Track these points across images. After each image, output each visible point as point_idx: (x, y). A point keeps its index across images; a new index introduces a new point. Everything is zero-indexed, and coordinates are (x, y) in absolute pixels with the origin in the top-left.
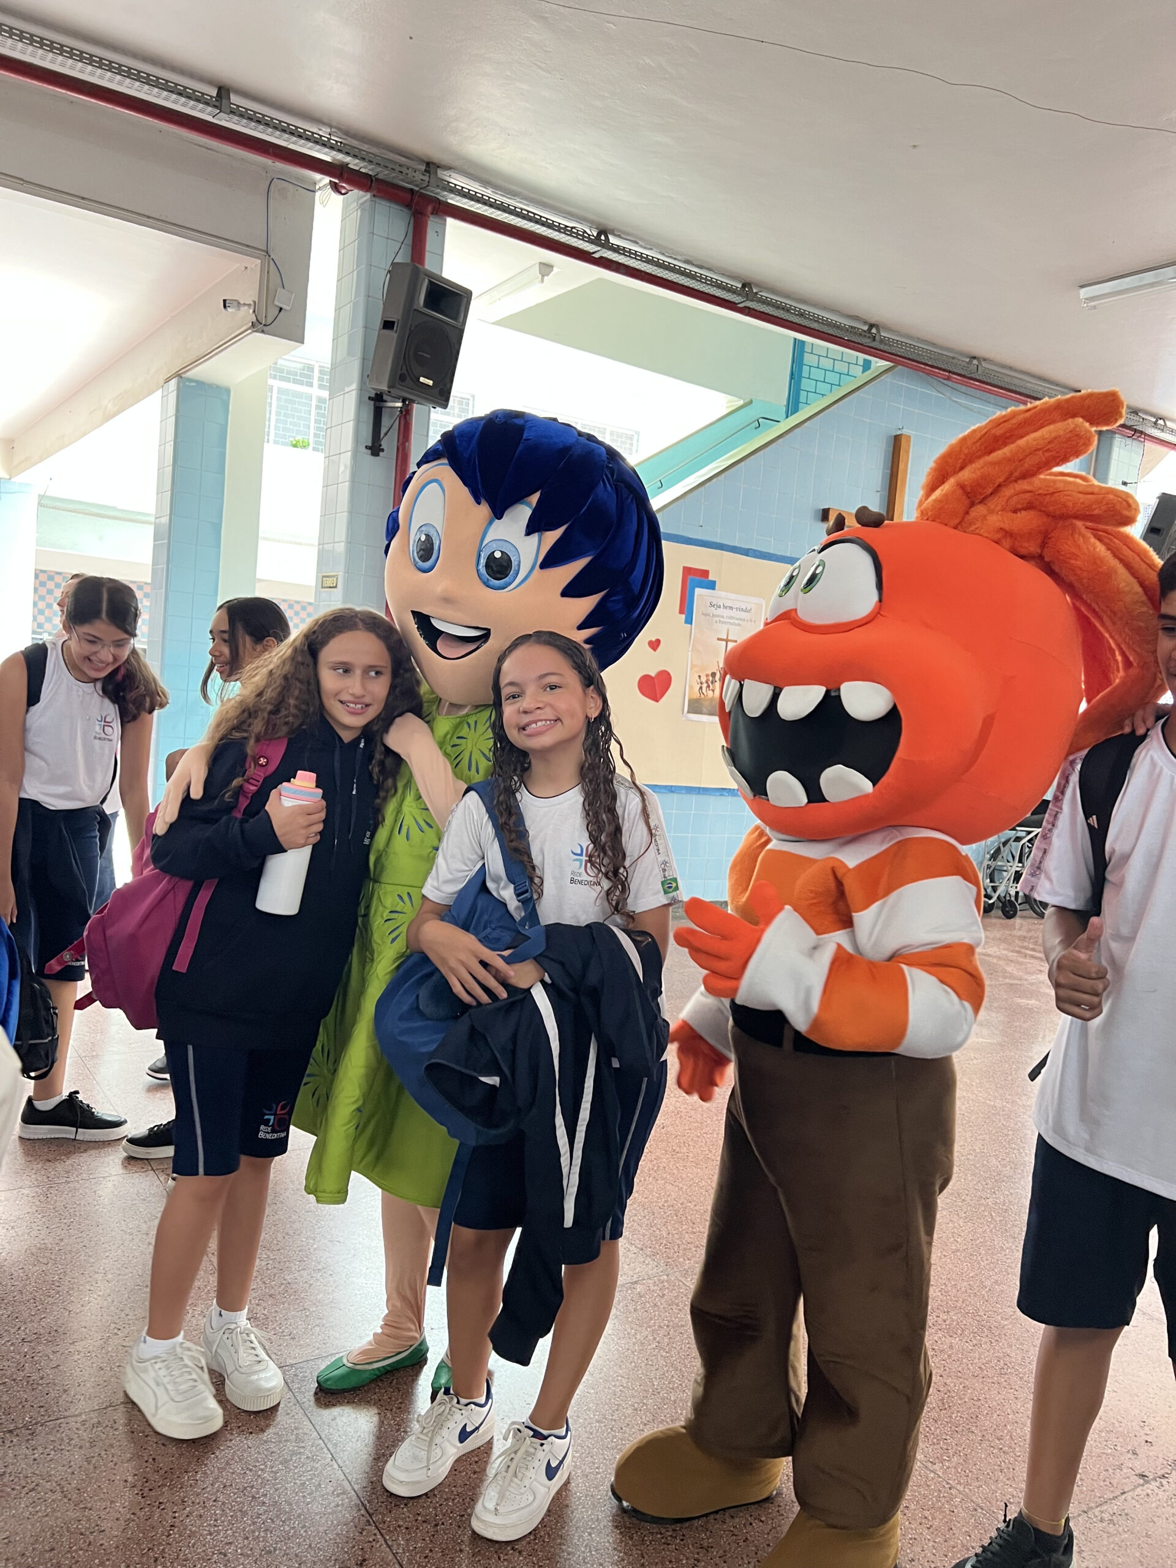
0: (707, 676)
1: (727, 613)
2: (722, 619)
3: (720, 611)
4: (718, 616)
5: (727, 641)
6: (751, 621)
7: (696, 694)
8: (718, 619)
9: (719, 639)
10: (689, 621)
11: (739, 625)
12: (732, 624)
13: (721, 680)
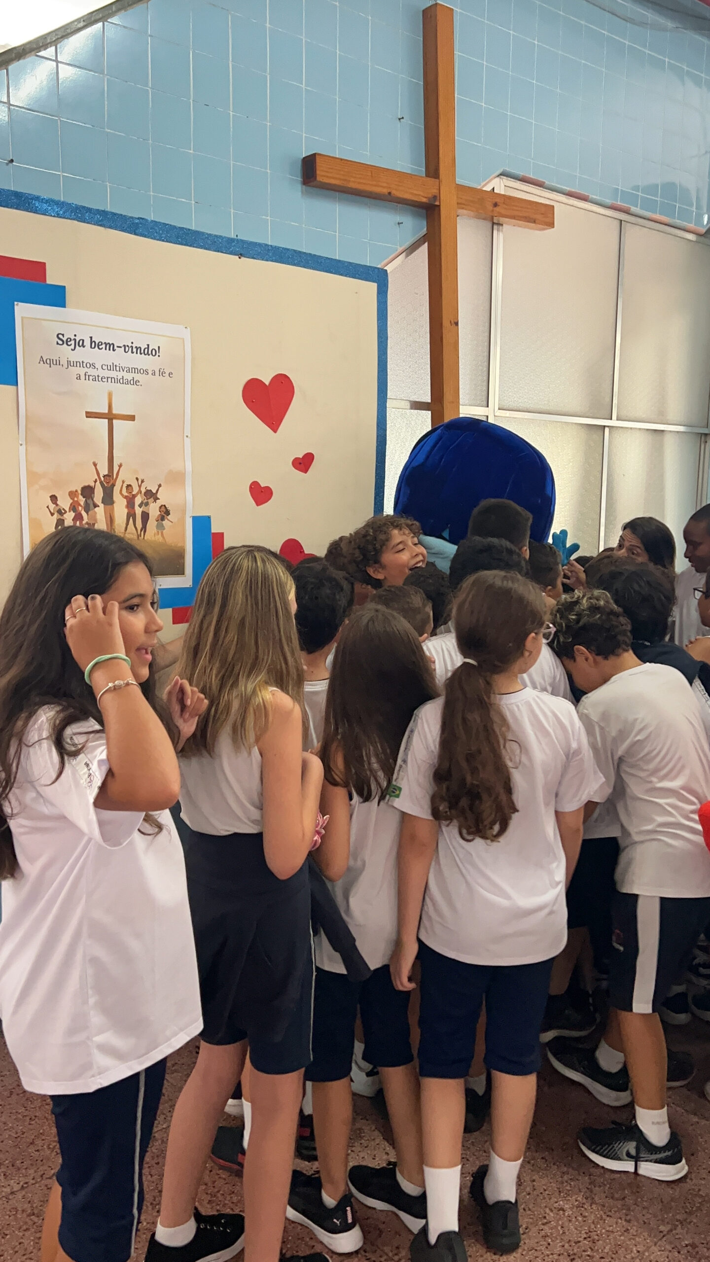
1: (102, 357)
2: (91, 372)
3: (85, 354)
4: (82, 364)
5: (110, 417)
6: (162, 373)
8: (82, 371)
9: (89, 415)
10: (9, 375)
11: (136, 382)
12: (117, 381)
13: (108, 499)
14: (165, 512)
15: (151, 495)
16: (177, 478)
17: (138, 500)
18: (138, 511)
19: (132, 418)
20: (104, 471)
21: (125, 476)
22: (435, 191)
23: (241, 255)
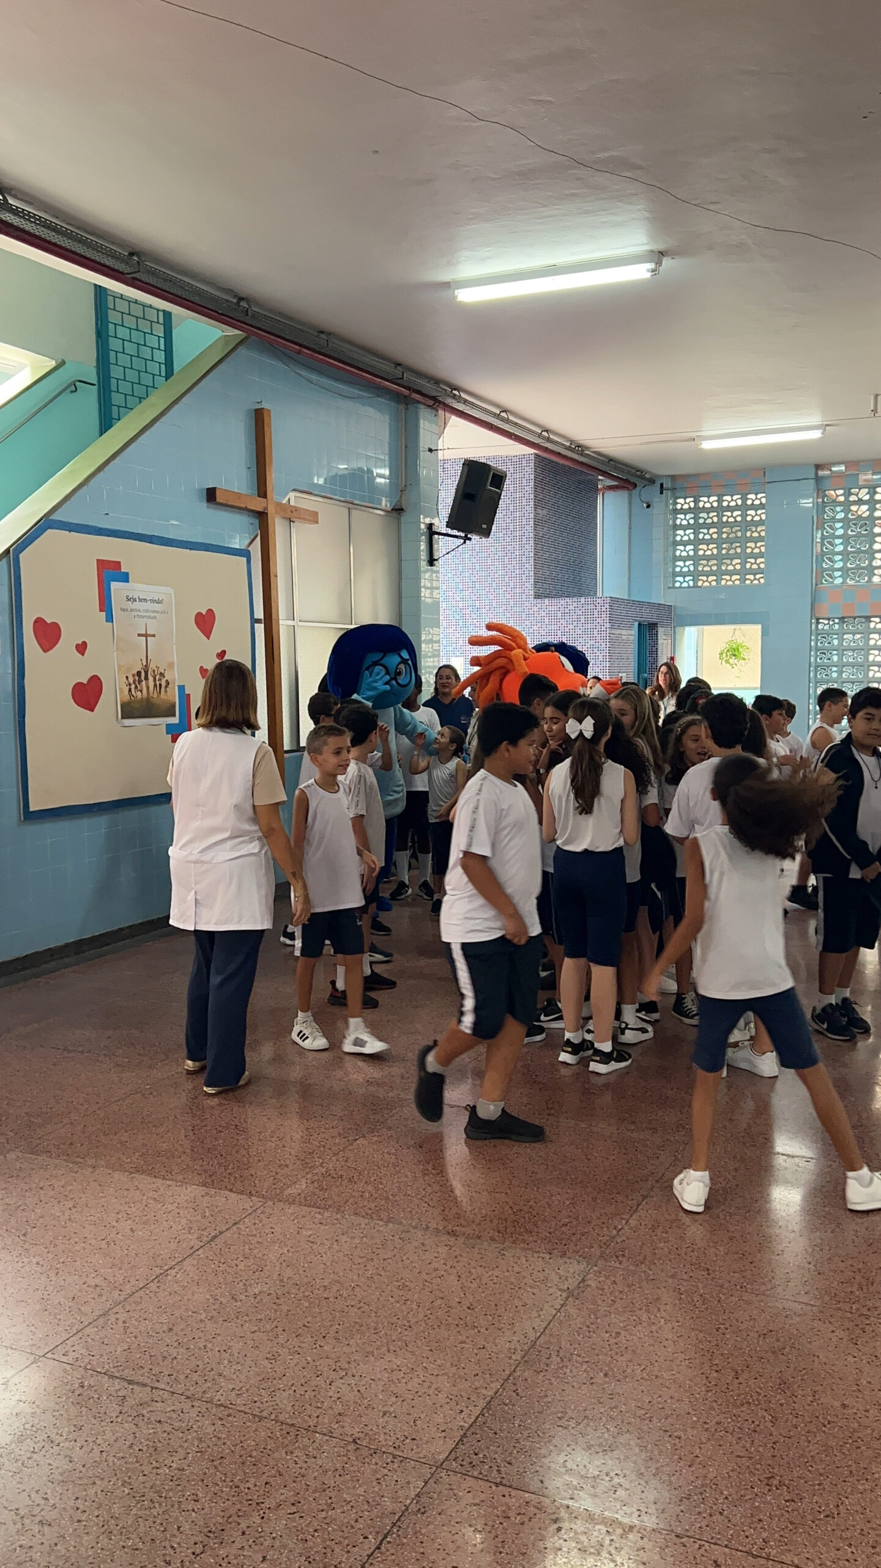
0: (133, 675)
1: (142, 606)
2: (139, 613)
3: (137, 605)
4: (135, 610)
5: (146, 636)
6: (164, 612)
7: (127, 698)
8: (136, 613)
9: (139, 635)
10: (110, 618)
11: (155, 618)
12: (149, 617)
13: (146, 678)
14: (168, 683)
15: (162, 675)
16: (171, 665)
17: (157, 678)
18: (158, 683)
19: (154, 636)
20: (145, 664)
21: (152, 666)
22: (265, 505)
23: (191, 549)
